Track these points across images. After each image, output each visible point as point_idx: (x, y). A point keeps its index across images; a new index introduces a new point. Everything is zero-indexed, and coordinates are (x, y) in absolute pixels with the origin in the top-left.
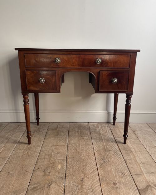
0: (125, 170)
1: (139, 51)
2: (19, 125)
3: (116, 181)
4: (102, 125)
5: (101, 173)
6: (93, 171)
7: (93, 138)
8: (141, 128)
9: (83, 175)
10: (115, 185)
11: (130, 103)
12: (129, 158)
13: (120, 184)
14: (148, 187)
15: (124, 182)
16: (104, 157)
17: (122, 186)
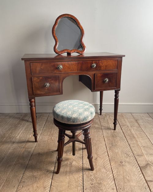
0: (129, 152)
1: (124, 56)
2: (41, 115)
3: (122, 160)
4: (109, 115)
5: (110, 154)
6: (104, 153)
7: (103, 126)
8: (143, 117)
9: (96, 155)
10: (122, 163)
11: (118, 98)
12: (132, 143)
13: (126, 162)
14: (147, 165)
15: (128, 161)
16: (112, 142)
17: (127, 164)
